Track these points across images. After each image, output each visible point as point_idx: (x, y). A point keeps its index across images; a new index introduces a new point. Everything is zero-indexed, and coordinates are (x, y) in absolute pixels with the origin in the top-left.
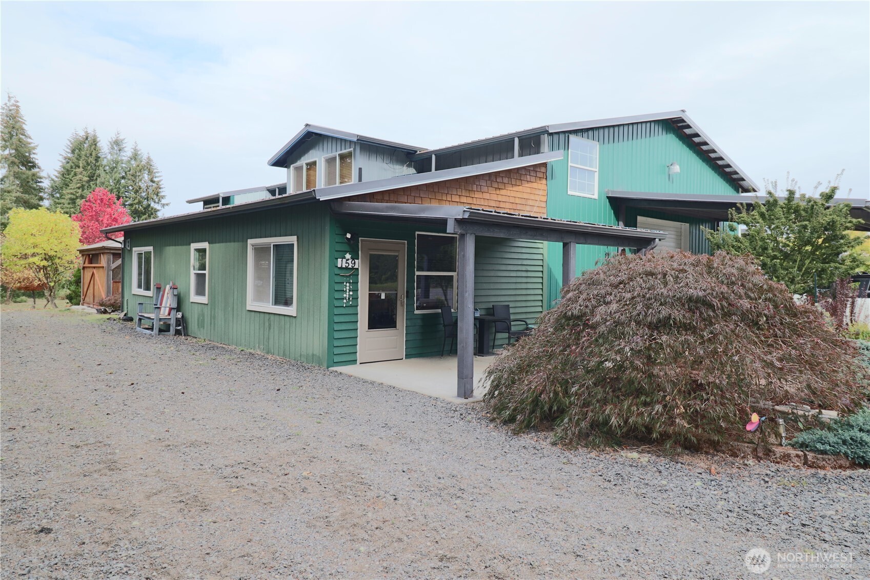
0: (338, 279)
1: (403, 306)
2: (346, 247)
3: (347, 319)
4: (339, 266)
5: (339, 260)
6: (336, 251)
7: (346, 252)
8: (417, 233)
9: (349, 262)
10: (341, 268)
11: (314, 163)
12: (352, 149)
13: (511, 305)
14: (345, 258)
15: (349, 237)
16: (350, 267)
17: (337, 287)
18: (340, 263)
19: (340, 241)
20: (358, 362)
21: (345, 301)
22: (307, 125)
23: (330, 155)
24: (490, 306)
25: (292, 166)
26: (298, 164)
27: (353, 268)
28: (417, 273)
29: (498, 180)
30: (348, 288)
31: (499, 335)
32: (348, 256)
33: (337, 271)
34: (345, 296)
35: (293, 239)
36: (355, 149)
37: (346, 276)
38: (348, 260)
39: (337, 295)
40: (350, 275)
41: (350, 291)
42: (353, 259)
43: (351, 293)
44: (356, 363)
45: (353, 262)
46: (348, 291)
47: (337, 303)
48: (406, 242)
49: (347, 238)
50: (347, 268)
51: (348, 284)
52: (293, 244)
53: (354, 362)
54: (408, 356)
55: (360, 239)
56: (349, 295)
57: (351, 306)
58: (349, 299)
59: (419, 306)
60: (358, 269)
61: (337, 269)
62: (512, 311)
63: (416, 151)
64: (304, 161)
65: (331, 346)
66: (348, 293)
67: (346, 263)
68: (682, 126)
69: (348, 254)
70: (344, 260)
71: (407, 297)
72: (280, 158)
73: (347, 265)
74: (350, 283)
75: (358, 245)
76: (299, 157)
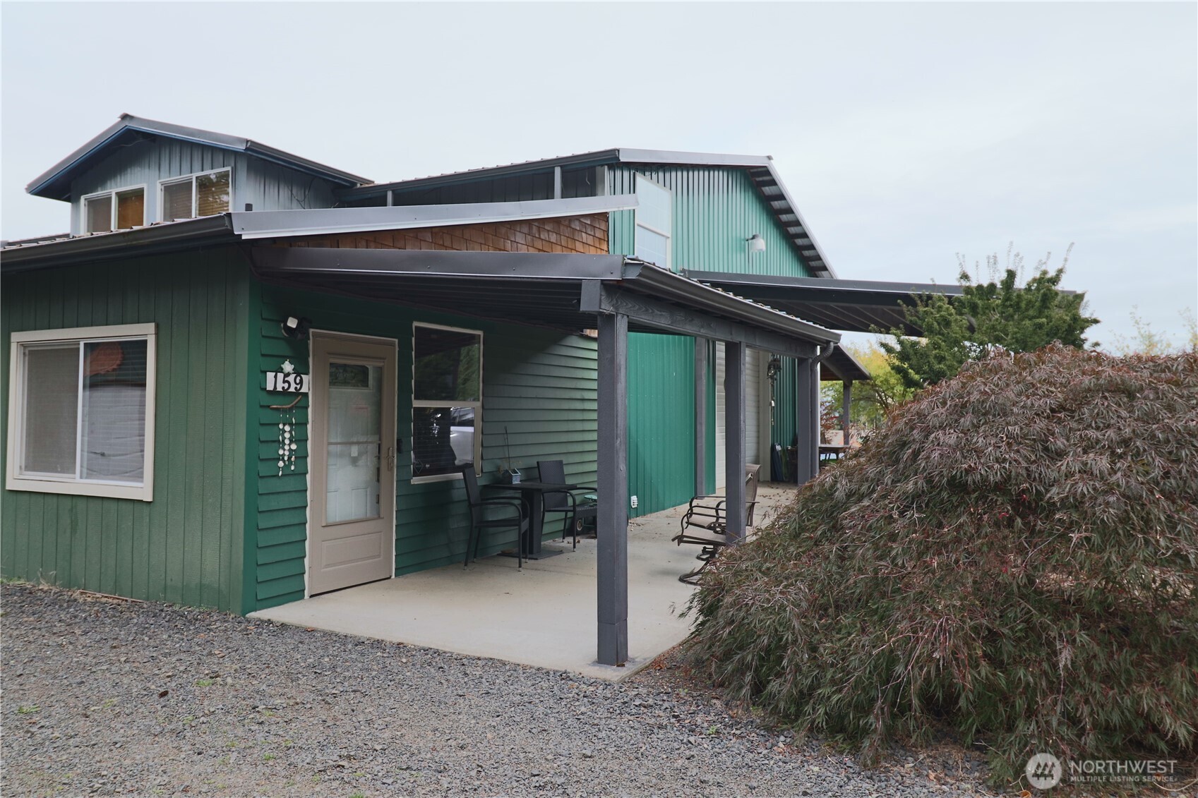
0: (267, 416)
1: (391, 469)
2: (283, 348)
3: (284, 502)
4: (270, 387)
5: (270, 375)
6: (263, 355)
7: (284, 358)
8: (416, 324)
9: (291, 378)
10: (274, 392)
11: (139, 194)
12: (229, 168)
13: (565, 460)
14: (281, 370)
15: (294, 326)
16: (292, 389)
17: (265, 434)
18: (272, 381)
19: (272, 334)
20: (307, 596)
21: (281, 464)
22: (125, 117)
23: (175, 178)
24: (533, 462)
25: (83, 198)
26: (99, 193)
27: (297, 393)
28: (417, 404)
29: (542, 237)
30: (287, 435)
31: (549, 516)
32: (288, 367)
33: (266, 400)
34: (281, 452)
35: (146, 331)
36: (234, 170)
37: (285, 411)
38: (287, 375)
39: (265, 451)
40: (291, 409)
41: (291, 442)
42: (298, 373)
43: (294, 447)
44: (302, 597)
45: (298, 378)
46: (287, 442)
47: (264, 469)
48: (396, 340)
49: (289, 329)
50: (285, 392)
51: (287, 428)
52: (145, 342)
53: (298, 595)
54: (400, 571)
55: (311, 330)
56: (290, 450)
57: (294, 474)
58: (289, 458)
59: (418, 469)
60: (306, 395)
61: (264, 393)
62: (567, 470)
63: (356, 184)
64: (113, 190)
65: (252, 564)
66: (287, 447)
67: (284, 382)
68: (763, 181)
69: (287, 362)
70: (280, 376)
71: (399, 450)
72: (57, 180)
73: (286, 386)
74: (291, 425)
75: (307, 345)
76: (101, 181)
